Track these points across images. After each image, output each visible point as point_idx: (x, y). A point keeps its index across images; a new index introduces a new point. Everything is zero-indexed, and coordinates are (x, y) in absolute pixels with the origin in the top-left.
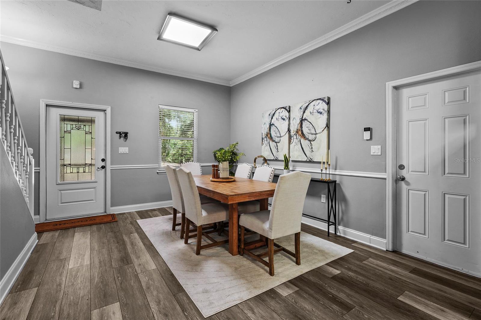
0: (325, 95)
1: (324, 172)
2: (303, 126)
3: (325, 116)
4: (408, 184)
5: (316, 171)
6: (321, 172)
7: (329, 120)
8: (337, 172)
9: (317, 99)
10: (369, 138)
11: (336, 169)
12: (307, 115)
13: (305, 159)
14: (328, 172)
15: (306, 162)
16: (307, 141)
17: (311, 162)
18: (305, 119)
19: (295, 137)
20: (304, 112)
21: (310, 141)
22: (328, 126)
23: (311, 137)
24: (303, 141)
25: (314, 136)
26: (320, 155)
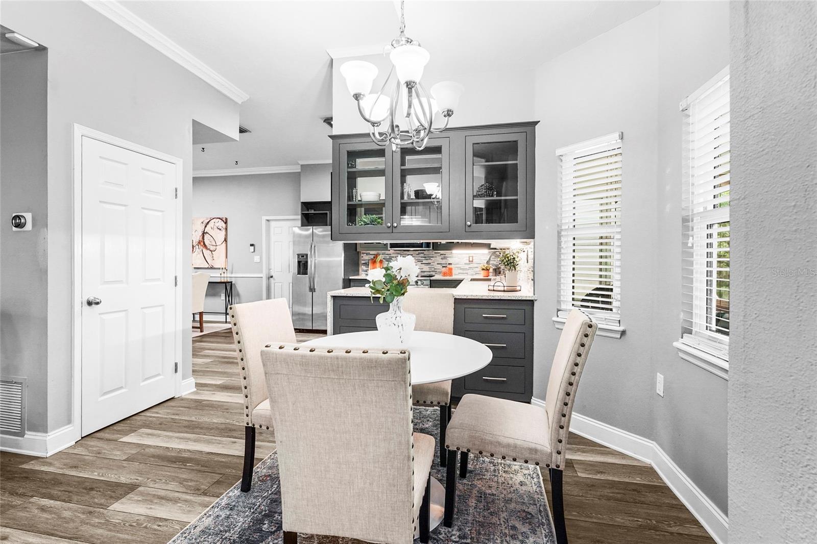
0: (223, 216)
1: (222, 276)
2: (205, 238)
3: (223, 232)
4: (274, 279)
5: (216, 276)
6: (220, 276)
7: (226, 235)
8: (233, 275)
9: (217, 218)
10: (253, 251)
11: (232, 273)
12: (208, 229)
13: (207, 266)
14: (225, 276)
15: (208, 268)
16: (208, 251)
17: (212, 268)
18: (207, 233)
19: (197, 247)
20: (206, 227)
21: (211, 251)
22: (226, 240)
23: (212, 248)
24: (204, 250)
25: (215, 247)
26: (219, 261)
